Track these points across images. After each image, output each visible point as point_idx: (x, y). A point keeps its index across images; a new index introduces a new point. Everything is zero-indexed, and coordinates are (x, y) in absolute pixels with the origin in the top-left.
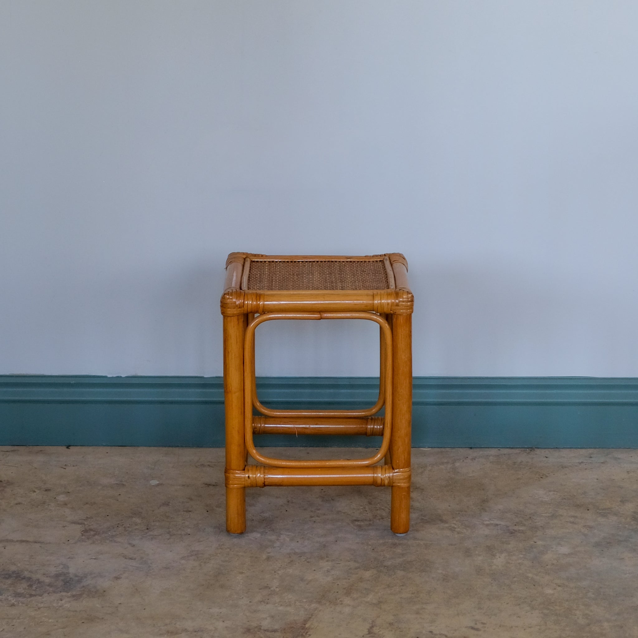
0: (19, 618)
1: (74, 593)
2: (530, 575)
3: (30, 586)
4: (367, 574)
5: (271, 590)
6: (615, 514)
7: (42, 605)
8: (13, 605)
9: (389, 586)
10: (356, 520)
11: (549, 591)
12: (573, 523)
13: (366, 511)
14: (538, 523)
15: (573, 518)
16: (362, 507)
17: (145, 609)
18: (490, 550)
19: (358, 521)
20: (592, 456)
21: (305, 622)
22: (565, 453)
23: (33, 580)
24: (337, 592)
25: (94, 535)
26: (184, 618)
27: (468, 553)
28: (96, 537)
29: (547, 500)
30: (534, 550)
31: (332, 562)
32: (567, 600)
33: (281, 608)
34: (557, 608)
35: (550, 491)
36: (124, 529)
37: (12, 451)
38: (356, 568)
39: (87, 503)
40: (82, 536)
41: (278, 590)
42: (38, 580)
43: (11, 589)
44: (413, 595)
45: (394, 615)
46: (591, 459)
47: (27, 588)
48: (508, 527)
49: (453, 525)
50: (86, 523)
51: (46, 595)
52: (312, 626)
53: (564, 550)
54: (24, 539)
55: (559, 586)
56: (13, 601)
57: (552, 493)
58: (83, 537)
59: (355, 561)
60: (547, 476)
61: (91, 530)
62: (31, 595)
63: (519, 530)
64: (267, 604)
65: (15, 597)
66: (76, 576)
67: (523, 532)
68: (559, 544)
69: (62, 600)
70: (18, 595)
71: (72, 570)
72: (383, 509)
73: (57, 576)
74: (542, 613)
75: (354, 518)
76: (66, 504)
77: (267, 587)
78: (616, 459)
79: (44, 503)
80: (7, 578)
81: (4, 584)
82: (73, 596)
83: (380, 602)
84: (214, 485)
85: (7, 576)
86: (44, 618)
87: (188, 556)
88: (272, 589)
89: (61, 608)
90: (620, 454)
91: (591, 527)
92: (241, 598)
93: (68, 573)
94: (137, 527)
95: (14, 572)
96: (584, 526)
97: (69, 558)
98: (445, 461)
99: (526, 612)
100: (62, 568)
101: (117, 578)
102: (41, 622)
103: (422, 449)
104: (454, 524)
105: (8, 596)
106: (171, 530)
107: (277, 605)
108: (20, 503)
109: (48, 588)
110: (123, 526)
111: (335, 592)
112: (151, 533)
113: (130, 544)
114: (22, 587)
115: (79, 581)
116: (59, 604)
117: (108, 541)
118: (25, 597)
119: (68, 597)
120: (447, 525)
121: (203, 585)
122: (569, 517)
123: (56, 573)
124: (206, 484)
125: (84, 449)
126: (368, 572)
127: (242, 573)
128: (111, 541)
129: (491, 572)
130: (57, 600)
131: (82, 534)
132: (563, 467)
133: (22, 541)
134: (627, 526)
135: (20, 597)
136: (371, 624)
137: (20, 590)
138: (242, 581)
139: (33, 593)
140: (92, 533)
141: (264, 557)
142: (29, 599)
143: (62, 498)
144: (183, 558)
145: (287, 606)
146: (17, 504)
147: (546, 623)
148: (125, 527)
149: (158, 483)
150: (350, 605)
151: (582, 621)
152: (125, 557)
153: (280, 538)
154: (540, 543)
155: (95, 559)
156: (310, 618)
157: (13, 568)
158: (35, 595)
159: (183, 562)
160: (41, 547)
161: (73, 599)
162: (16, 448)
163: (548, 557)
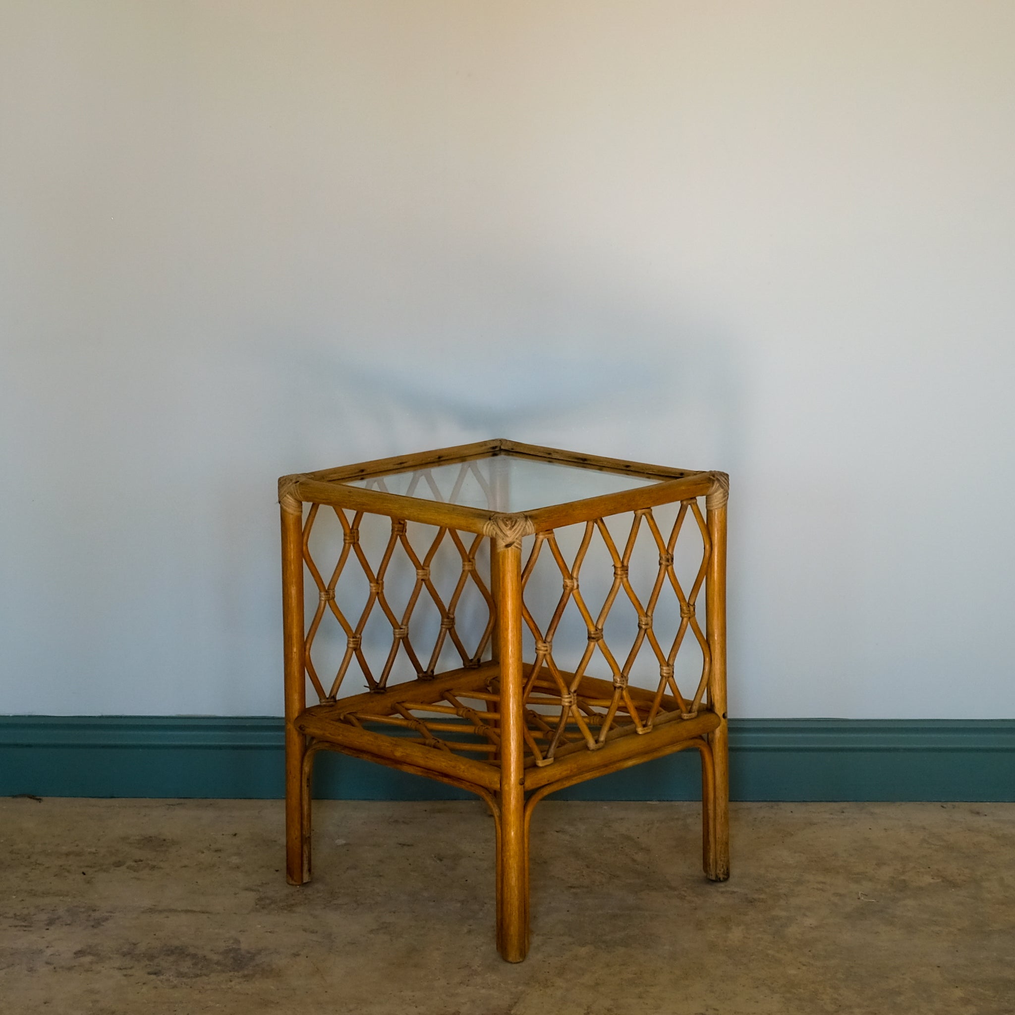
0: (181, 1002)
1: (246, 972)
2: (769, 952)
3: (195, 964)
4: (583, 951)
5: (473, 970)
6: (870, 880)
7: (209, 987)
8: (175, 987)
9: (608, 966)
10: (571, 887)
11: (792, 972)
12: (822, 890)
13: (583, 876)
14: (780, 891)
15: (821, 884)
16: (579, 871)
17: (326, 992)
18: (726, 922)
19: (574, 888)
20: (844, 811)
21: (511, 1007)
22: (813, 807)
23: (198, 957)
24: (548, 972)
25: (270, 904)
26: (371, 1002)
27: (699, 926)
28: (273, 906)
29: (791, 862)
30: (776, 922)
31: (543, 936)
32: (813, 982)
33: (483, 991)
34: (802, 990)
35: (795, 852)
36: (304, 897)
37: (178, 804)
38: (571, 944)
39: (263, 867)
40: (256, 905)
41: (480, 969)
42: (205, 957)
43: (173, 967)
44: (635, 976)
45: (613, 1000)
46: (844, 814)
47: (192, 966)
48: (746, 894)
49: (683, 893)
50: (261, 889)
51: (212, 975)
52: (519, 1013)
53: (810, 921)
54: (189, 908)
55: (804, 965)
56: (175, 982)
57: (796, 855)
58: (258, 906)
59: (570, 935)
60: (792, 835)
61: (268, 898)
62: (197, 976)
63: (759, 899)
64: (467, 986)
65: (178, 977)
66: (249, 953)
67: (763, 901)
68: (805, 915)
69: (231, 981)
70: (180, 975)
71: (244, 946)
72: (602, 874)
73: (227, 952)
74: (783, 997)
75: (569, 885)
76: (238, 868)
77: (467, 966)
78: (872, 814)
79: (214, 866)
80: (169, 955)
81: (166, 962)
82: (245, 976)
83: (597, 984)
84: (409, 845)
85: (169, 953)
86: (210, 1002)
87: (377, 929)
88: (473, 968)
89: (230, 991)
90: (878, 809)
91: (840, 895)
92: (438, 978)
93: (239, 949)
94: (319, 895)
95: (177, 948)
96: (834, 894)
97: (240, 931)
98: (676, 817)
99: (766, 997)
100: (232, 943)
101: (296, 955)
102: (207, 1007)
103: (648, 802)
104: (684, 891)
105: (170, 976)
106: (359, 898)
107: (478, 987)
108: (185, 866)
109: (215, 966)
110: (305, 893)
111: (545, 972)
112: (335, 902)
113: (311, 915)
114: (186, 966)
115: (252, 958)
116: (229, 986)
117: (286, 912)
118: (189, 978)
119: (238, 977)
120: (676, 893)
121: (394, 964)
122: (816, 883)
123: (225, 948)
124: (400, 844)
125: (261, 802)
126: (583, 949)
127: (438, 949)
128: (290, 911)
129: (726, 948)
130: (226, 981)
131: (256, 903)
132: (812, 824)
133: (187, 911)
134: (883, 894)
135: (183, 977)
136: (585, 1010)
137: (184, 969)
138: (439, 959)
139: (199, 972)
140: (268, 901)
141: (465, 930)
142: (194, 980)
143: (235, 860)
144: (371, 931)
145: (490, 988)
146: (182, 867)
147: (788, 1009)
148: (305, 895)
149: (344, 842)
150: (562, 988)
151: (830, 1007)
152: (305, 930)
153: (483, 909)
154: (783, 914)
155: (270, 932)
156: (516, 1003)
157: (176, 943)
158: (200, 976)
159: (372, 936)
160: (208, 918)
161: (244, 980)
162: (182, 801)
163: (793, 930)
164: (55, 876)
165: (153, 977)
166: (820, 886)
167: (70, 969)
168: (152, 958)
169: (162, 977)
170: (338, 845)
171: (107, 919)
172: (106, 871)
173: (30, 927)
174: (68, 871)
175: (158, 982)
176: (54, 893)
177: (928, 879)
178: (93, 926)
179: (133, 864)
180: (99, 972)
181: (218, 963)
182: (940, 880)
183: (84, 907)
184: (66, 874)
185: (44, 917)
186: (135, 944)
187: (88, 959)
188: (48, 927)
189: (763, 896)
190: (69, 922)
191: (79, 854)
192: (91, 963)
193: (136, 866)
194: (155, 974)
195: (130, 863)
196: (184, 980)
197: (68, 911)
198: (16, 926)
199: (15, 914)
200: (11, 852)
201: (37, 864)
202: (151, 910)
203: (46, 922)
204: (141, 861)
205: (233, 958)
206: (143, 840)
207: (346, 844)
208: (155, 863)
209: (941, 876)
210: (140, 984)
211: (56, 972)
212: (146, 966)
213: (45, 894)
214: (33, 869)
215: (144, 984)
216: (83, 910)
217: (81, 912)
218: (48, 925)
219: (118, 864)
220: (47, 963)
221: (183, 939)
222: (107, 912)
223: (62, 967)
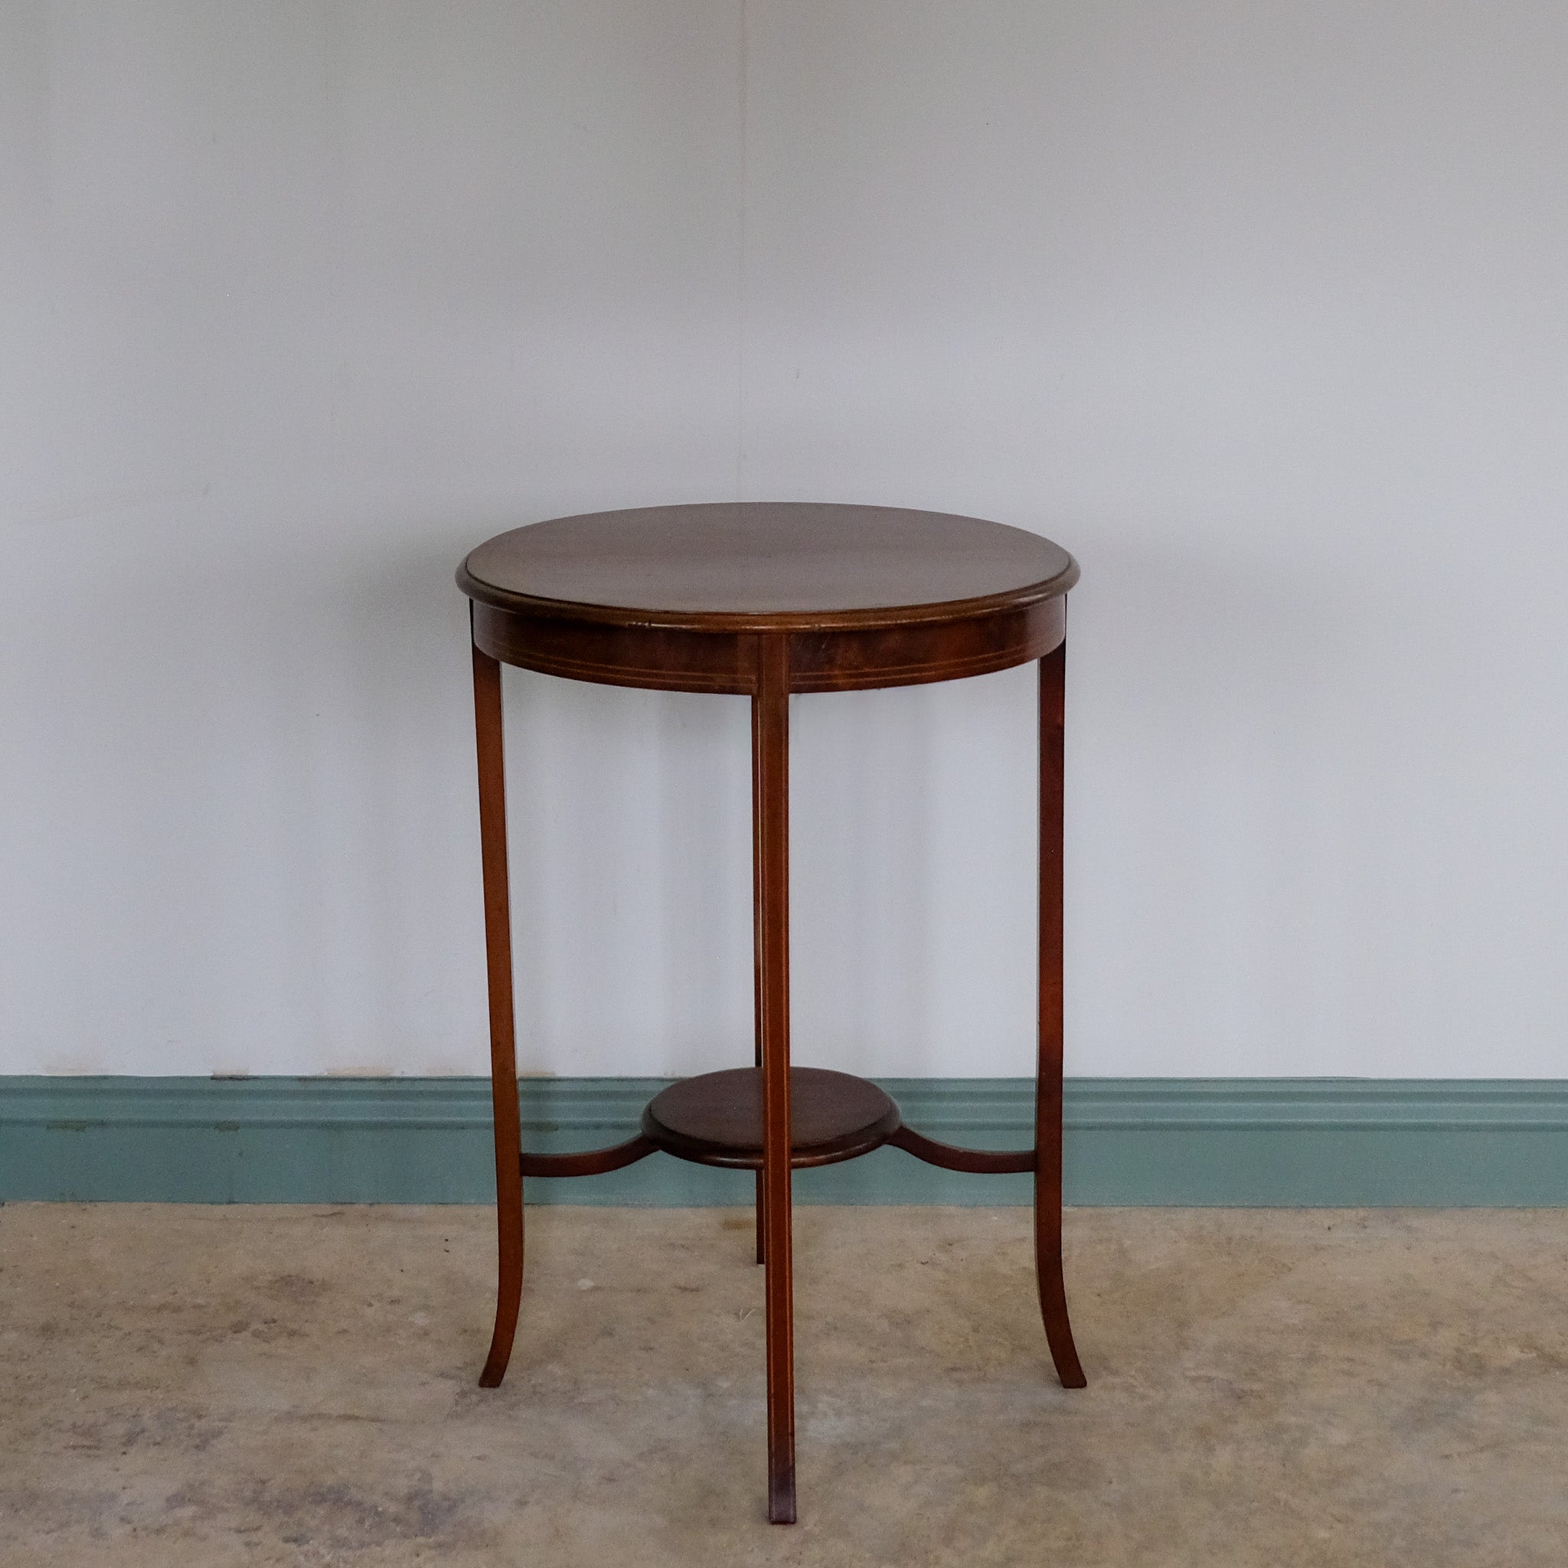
164: (137, 1351)
165: (293, 1546)
166: (1345, 1366)
167: (160, 1531)
168: (289, 1509)
169: (306, 1547)
170: (584, 1288)
171: (220, 1433)
172: (219, 1340)
173: (97, 1448)
174: (161, 1342)
175: (302, 1558)
176: (137, 1383)
177: (1514, 1353)
178: (197, 1447)
179: (261, 1327)
180: (205, 1538)
181: (397, 1520)
182: (1534, 1355)
183: (184, 1410)
184: (156, 1346)
185: (119, 1429)
186: (263, 1482)
187: (187, 1512)
188: (124, 1450)
189: (1257, 1386)
190: (159, 1439)
191: (177, 1310)
192: (193, 1519)
193: (266, 1330)
194: (295, 1540)
195: (257, 1326)
196: (343, 1553)
197: (158, 1417)
198: (74, 1448)
199: (74, 1426)
200: (72, 1305)
201: (110, 1327)
202: (290, 1416)
203: (123, 1440)
204: (274, 1321)
205: (420, 1508)
206: (277, 1281)
207: (596, 1289)
208: (295, 1326)
209: (1536, 1348)
210: (271, 1562)
211: (135, 1537)
212: (281, 1525)
213: (122, 1385)
214: (104, 1336)
215: (278, 1560)
216: (181, 1415)
217: (179, 1420)
218: (124, 1444)
219: (238, 1328)
220: (122, 1519)
221: (341, 1472)
222: (220, 1420)
223: (145, 1528)
